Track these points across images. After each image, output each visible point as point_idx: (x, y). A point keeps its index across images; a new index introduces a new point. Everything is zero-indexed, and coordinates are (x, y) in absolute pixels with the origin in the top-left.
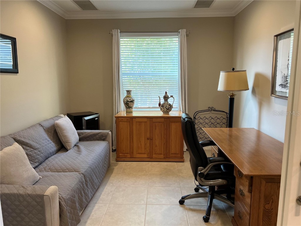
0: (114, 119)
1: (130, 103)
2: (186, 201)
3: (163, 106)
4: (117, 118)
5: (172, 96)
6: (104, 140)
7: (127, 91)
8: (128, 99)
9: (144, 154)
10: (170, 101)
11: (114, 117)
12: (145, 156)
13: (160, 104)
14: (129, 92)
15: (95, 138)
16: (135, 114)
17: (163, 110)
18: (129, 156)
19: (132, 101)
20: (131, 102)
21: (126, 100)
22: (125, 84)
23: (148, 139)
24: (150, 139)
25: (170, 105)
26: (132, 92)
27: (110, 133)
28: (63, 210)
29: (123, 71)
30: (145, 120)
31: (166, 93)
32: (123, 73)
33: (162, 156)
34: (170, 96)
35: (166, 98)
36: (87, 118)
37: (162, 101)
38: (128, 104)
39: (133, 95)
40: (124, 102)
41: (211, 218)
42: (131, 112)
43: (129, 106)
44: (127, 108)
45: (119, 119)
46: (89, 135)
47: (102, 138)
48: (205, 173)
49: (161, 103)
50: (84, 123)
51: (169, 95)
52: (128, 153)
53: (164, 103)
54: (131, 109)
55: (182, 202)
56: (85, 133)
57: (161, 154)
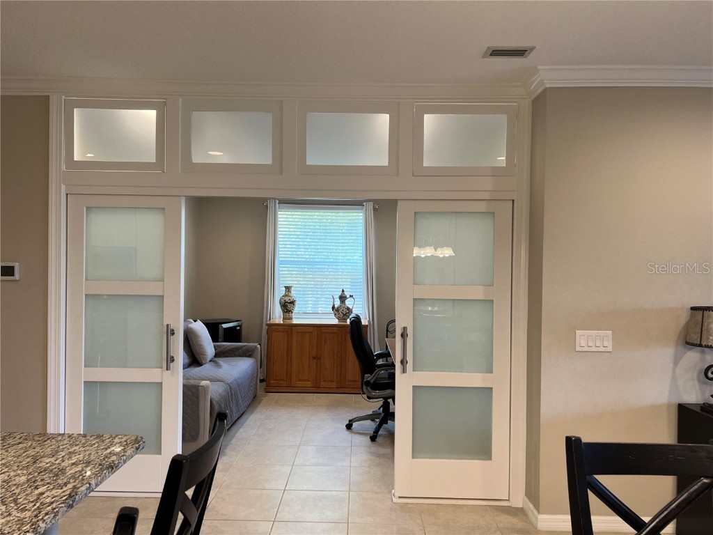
0: (265, 328)
1: (289, 306)
2: (355, 425)
3: (338, 310)
4: (270, 326)
5: (351, 296)
6: (249, 356)
7: (285, 287)
8: (287, 299)
9: (308, 380)
10: (349, 303)
11: (264, 325)
12: (309, 384)
13: (333, 308)
14: (288, 288)
15: (236, 353)
16: (295, 321)
17: (337, 316)
18: (284, 384)
19: (293, 303)
20: (290, 303)
21: (283, 301)
22: (283, 277)
23: (314, 358)
24: (317, 358)
25: (348, 309)
26: (293, 289)
27: (259, 346)
28: (213, 408)
29: (281, 257)
30: (311, 329)
31: (343, 291)
32: (281, 261)
33: (334, 385)
34: (348, 296)
35: (343, 298)
36: (225, 326)
37: (338, 303)
38: (287, 306)
39: (294, 294)
40: (280, 303)
41: (379, 439)
42: (291, 319)
43: (287, 310)
44: (284, 312)
45: (272, 327)
46: (228, 348)
47: (247, 353)
48: (372, 381)
49: (336, 306)
50: (221, 333)
51: (347, 294)
52: (283, 380)
53: (341, 306)
54: (290, 314)
55: (349, 427)
56: (223, 345)
57: (333, 381)
